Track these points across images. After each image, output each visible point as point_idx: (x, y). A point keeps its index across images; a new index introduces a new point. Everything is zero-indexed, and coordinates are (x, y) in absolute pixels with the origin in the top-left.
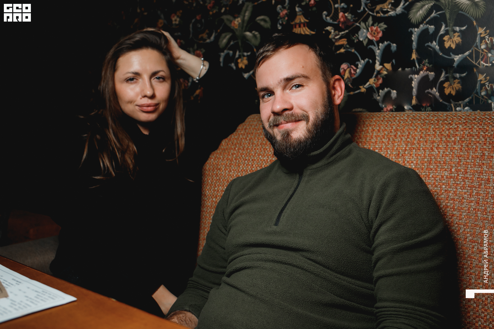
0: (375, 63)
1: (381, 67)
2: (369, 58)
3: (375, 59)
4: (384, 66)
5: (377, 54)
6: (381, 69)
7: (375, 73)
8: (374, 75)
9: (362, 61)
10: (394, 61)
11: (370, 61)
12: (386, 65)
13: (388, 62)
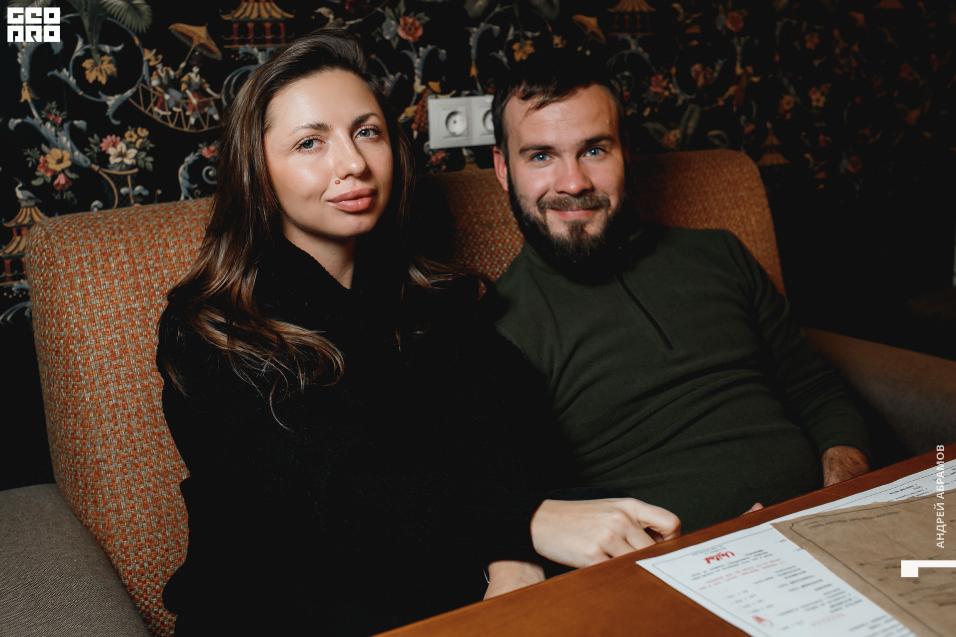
0: (414, 81)
1: (423, 87)
2: (403, 73)
3: (414, 74)
4: (428, 87)
5: (416, 65)
6: (424, 92)
7: (415, 98)
8: (413, 102)
9: (392, 77)
10: (444, 78)
11: (406, 76)
12: (432, 84)
13: (435, 80)
